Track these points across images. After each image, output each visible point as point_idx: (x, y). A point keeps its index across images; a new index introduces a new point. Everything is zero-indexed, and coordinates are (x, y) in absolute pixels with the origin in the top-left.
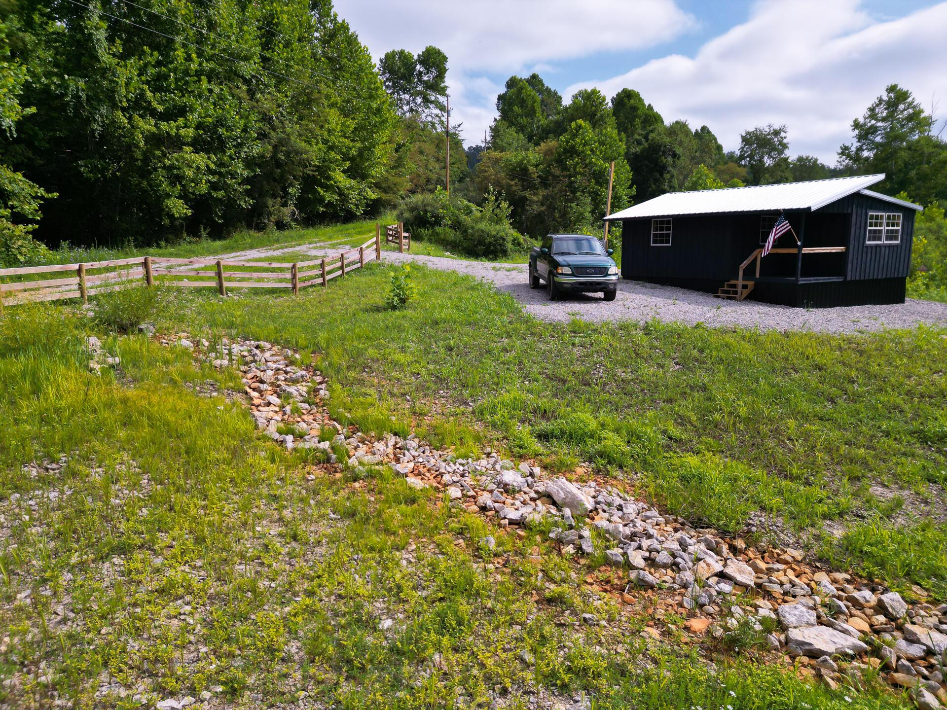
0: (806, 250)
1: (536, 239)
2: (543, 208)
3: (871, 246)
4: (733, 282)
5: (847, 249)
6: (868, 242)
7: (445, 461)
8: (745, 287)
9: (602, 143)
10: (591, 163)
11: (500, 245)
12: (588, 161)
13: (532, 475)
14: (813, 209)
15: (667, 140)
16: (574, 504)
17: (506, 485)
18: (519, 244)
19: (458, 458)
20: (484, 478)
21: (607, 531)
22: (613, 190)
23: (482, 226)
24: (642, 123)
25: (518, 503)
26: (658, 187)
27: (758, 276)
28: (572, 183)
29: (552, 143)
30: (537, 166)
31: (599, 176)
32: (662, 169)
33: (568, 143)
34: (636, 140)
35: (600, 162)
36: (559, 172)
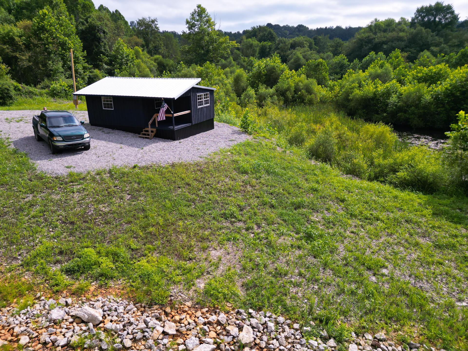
0: (175, 115)
1: (31, 86)
2: (31, 64)
3: (200, 108)
4: (146, 129)
5: (191, 111)
6: (198, 107)
7: (12, 316)
8: (152, 132)
9: (61, 25)
10: (56, 37)
11: (6, 93)
12: (54, 35)
13: (67, 305)
14: (176, 99)
15: (99, 23)
16: (92, 319)
17: (54, 320)
18: (19, 90)
19: (21, 310)
20: (40, 319)
21: (112, 330)
22: (73, 54)
24: (82, 8)
25: (64, 330)
26: (98, 50)
27: (157, 126)
28: (47, 48)
29: (28, 22)
30: (20, 37)
31: (63, 45)
32: (99, 40)
33: (39, 23)
34: (81, 22)
35: (62, 37)
36: (36, 42)
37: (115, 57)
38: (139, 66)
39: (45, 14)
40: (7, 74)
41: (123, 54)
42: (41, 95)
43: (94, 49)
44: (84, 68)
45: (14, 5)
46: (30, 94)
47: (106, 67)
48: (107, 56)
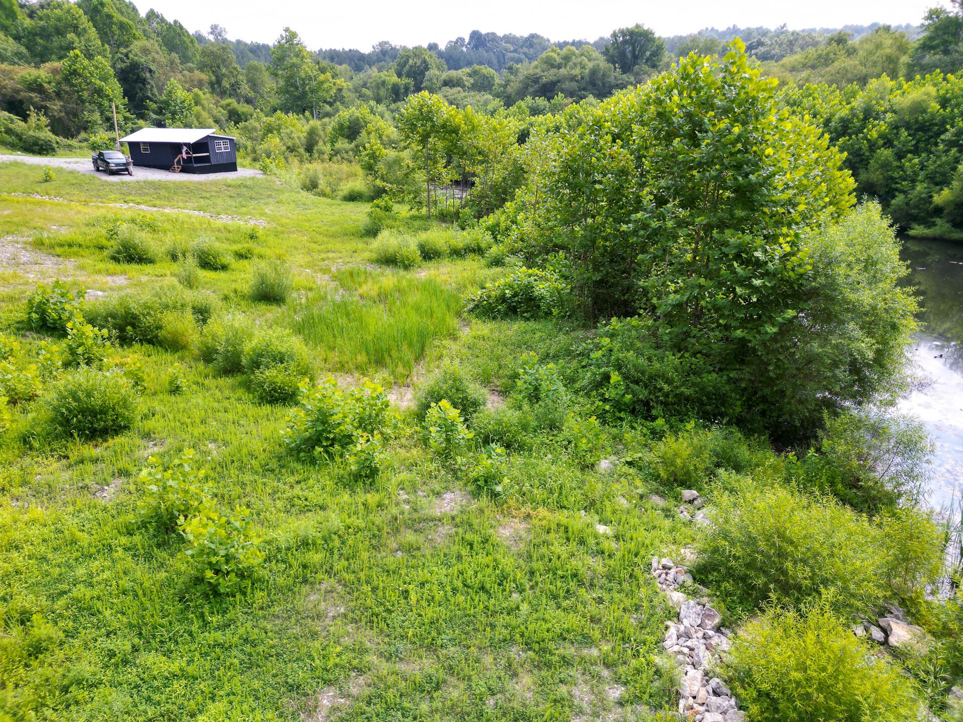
1: (68, 139)
2: (63, 114)
3: (219, 153)
5: (210, 154)
6: (217, 151)
9: (97, 68)
10: (91, 82)
11: (49, 145)
12: (88, 81)
15: (143, 59)
18: (59, 143)
23: (31, 133)
26: (144, 94)
28: (80, 96)
29: (57, 64)
30: (49, 83)
31: (99, 92)
32: (144, 81)
33: (70, 67)
34: (120, 58)
35: (98, 82)
36: (67, 88)
37: (167, 103)
38: (198, 117)
39: (77, 55)
40: (46, 126)
41: (176, 100)
42: (81, 148)
43: (137, 93)
44: (126, 119)
45: (24, 30)
46: (70, 147)
47: (154, 116)
48: (156, 102)
